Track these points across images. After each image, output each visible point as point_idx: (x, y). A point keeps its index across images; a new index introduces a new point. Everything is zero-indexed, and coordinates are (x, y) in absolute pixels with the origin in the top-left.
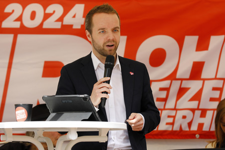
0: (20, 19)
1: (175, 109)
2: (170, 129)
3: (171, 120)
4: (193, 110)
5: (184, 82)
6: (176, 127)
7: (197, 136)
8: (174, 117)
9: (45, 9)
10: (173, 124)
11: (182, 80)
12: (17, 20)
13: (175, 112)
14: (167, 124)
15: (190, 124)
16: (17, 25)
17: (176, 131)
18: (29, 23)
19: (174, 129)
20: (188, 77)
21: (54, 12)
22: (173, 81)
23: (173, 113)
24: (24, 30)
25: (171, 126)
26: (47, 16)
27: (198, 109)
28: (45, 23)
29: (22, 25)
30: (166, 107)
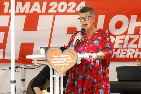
0: (56, 9)
2: (125, 57)
3: (125, 53)
4: (135, 49)
5: (131, 35)
6: (127, 56)
7: (137, 60)
8: (126, 51)
9: (68, 4)
10: (126, 55)
11: (130, 35)
12: (55, 9)
13: (127, 49)
14: (123, 55)
15: (134, 55)
16: (55, 11)
17: (127, 58)
18: (60, 11)
19: (126, 57)
20: (133, 33)
21: (72, 5)
22: (126, 36)
23: (126, 50)
24: (58, 13)
25: (125, 56)
26: (68, 7)
27: (137, 48)
28: (67, 10)
29: (57, 11)
30: (123, 47)
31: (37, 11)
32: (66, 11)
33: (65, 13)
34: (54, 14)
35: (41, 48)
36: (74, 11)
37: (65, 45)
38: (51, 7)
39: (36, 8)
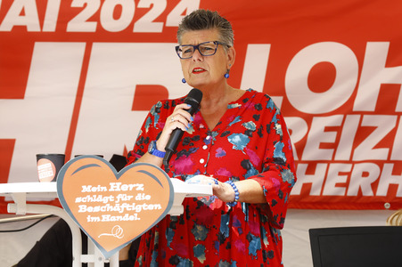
0: (96, 18)
1: (351, 161)
2: (343, 194)
3: (343, 179)
4: (380, 163)
5: (365, 117)
6: (352, 191)
7: (387, 205)
8: (349, 174)
9: (137, 1)
10: (346, 185)
11: (362, 113)
12: (90, 20)
13: (350, 165)
14: (337, 185)
15: (375, 185)
17: (352, 197)
18: (110, 25)
19: (349, 194)
20: (373, 109)
21: (152, 6)
22: (348, 116)
23: (347, 168)
24: (102, 36)
25: (344, 189)
26: (140, 13)
27: (388, 161)
28: (136, 24)
29: (99, 27)
30: (336, 159)
31: (25, 27)
32: (131, 26)
33: (128, 36)
34: (88, 39)
35: (39, 157)
36: (158, 28)
37: (125, 149)
38: (79, 10)
39: (22, 13)
